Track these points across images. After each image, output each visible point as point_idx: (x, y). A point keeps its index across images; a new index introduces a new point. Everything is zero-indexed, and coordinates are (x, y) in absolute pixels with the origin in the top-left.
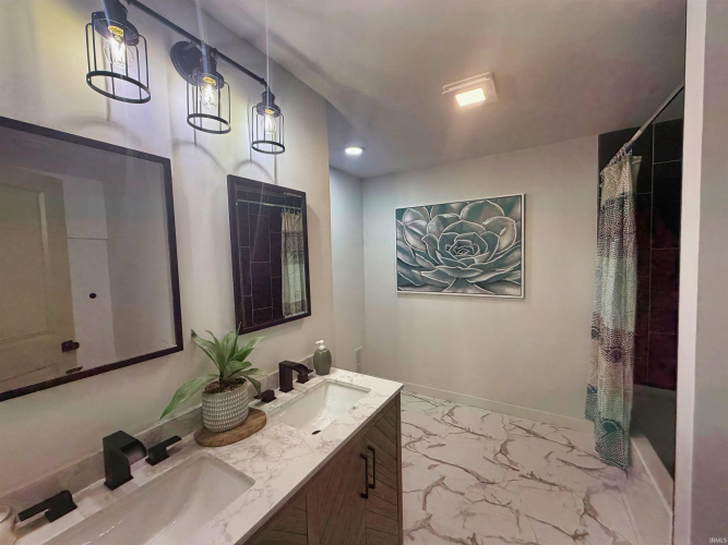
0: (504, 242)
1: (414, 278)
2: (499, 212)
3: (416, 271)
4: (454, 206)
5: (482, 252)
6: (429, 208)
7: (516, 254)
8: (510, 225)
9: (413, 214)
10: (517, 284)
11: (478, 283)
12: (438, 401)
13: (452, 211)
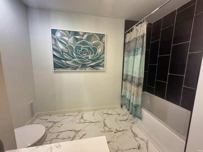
0: (99, 51)
1: (63, 64)
2: (98, 39)
3: (63, 61)
4: (81, 33)
5: (92, 54)
6: (70, 32)
7: (103, 55)
8: (101, 45)
9: (61, 33)
10: (103, 66)
11: (90, 66)
12: (75, 114)
13: (80, 35)
